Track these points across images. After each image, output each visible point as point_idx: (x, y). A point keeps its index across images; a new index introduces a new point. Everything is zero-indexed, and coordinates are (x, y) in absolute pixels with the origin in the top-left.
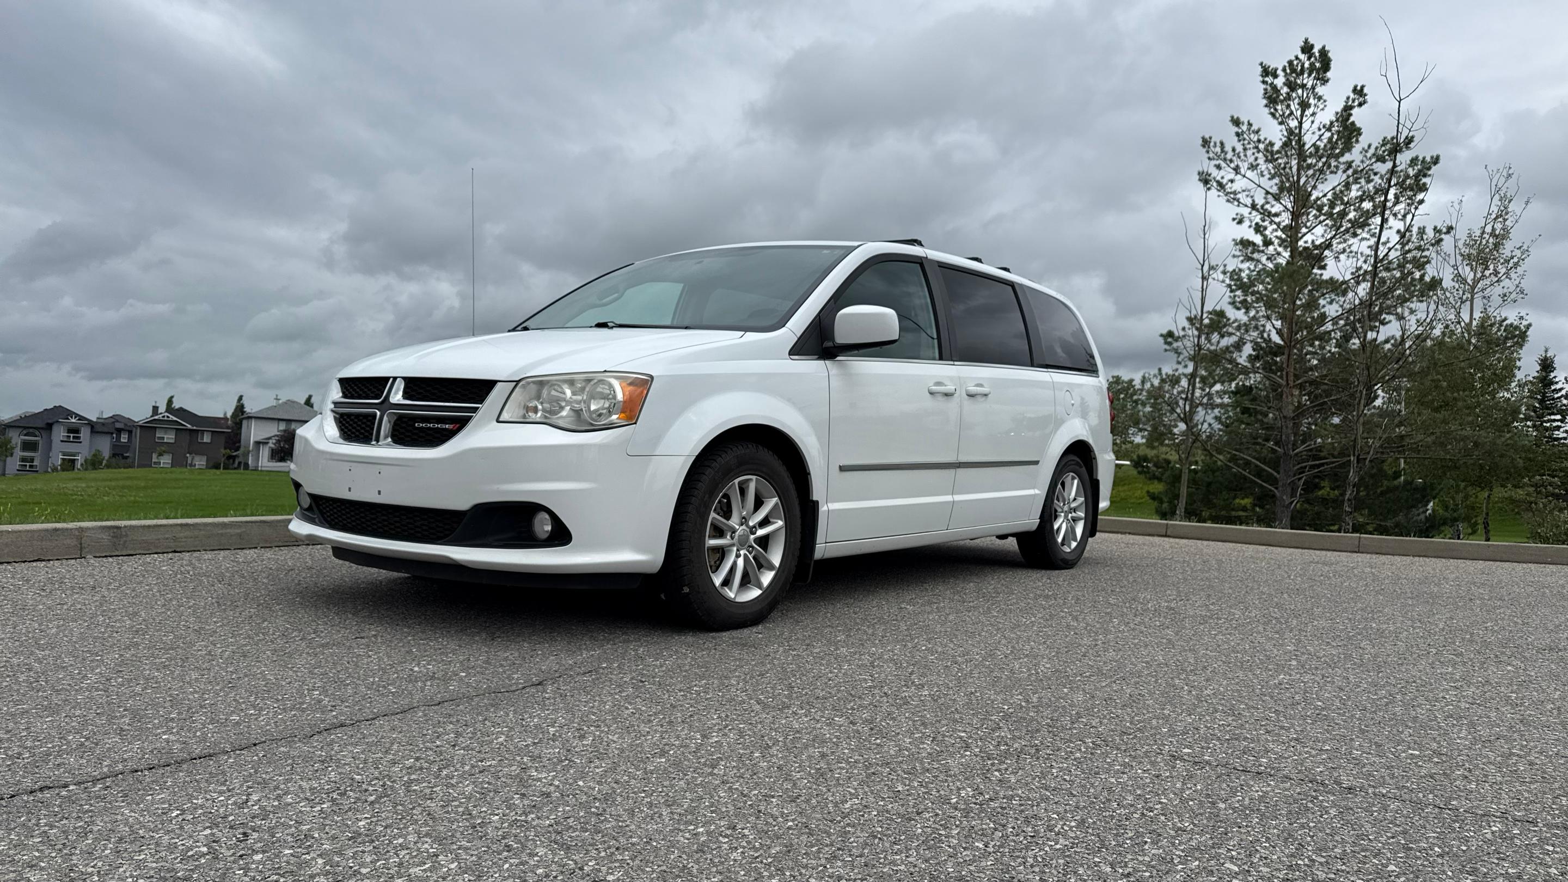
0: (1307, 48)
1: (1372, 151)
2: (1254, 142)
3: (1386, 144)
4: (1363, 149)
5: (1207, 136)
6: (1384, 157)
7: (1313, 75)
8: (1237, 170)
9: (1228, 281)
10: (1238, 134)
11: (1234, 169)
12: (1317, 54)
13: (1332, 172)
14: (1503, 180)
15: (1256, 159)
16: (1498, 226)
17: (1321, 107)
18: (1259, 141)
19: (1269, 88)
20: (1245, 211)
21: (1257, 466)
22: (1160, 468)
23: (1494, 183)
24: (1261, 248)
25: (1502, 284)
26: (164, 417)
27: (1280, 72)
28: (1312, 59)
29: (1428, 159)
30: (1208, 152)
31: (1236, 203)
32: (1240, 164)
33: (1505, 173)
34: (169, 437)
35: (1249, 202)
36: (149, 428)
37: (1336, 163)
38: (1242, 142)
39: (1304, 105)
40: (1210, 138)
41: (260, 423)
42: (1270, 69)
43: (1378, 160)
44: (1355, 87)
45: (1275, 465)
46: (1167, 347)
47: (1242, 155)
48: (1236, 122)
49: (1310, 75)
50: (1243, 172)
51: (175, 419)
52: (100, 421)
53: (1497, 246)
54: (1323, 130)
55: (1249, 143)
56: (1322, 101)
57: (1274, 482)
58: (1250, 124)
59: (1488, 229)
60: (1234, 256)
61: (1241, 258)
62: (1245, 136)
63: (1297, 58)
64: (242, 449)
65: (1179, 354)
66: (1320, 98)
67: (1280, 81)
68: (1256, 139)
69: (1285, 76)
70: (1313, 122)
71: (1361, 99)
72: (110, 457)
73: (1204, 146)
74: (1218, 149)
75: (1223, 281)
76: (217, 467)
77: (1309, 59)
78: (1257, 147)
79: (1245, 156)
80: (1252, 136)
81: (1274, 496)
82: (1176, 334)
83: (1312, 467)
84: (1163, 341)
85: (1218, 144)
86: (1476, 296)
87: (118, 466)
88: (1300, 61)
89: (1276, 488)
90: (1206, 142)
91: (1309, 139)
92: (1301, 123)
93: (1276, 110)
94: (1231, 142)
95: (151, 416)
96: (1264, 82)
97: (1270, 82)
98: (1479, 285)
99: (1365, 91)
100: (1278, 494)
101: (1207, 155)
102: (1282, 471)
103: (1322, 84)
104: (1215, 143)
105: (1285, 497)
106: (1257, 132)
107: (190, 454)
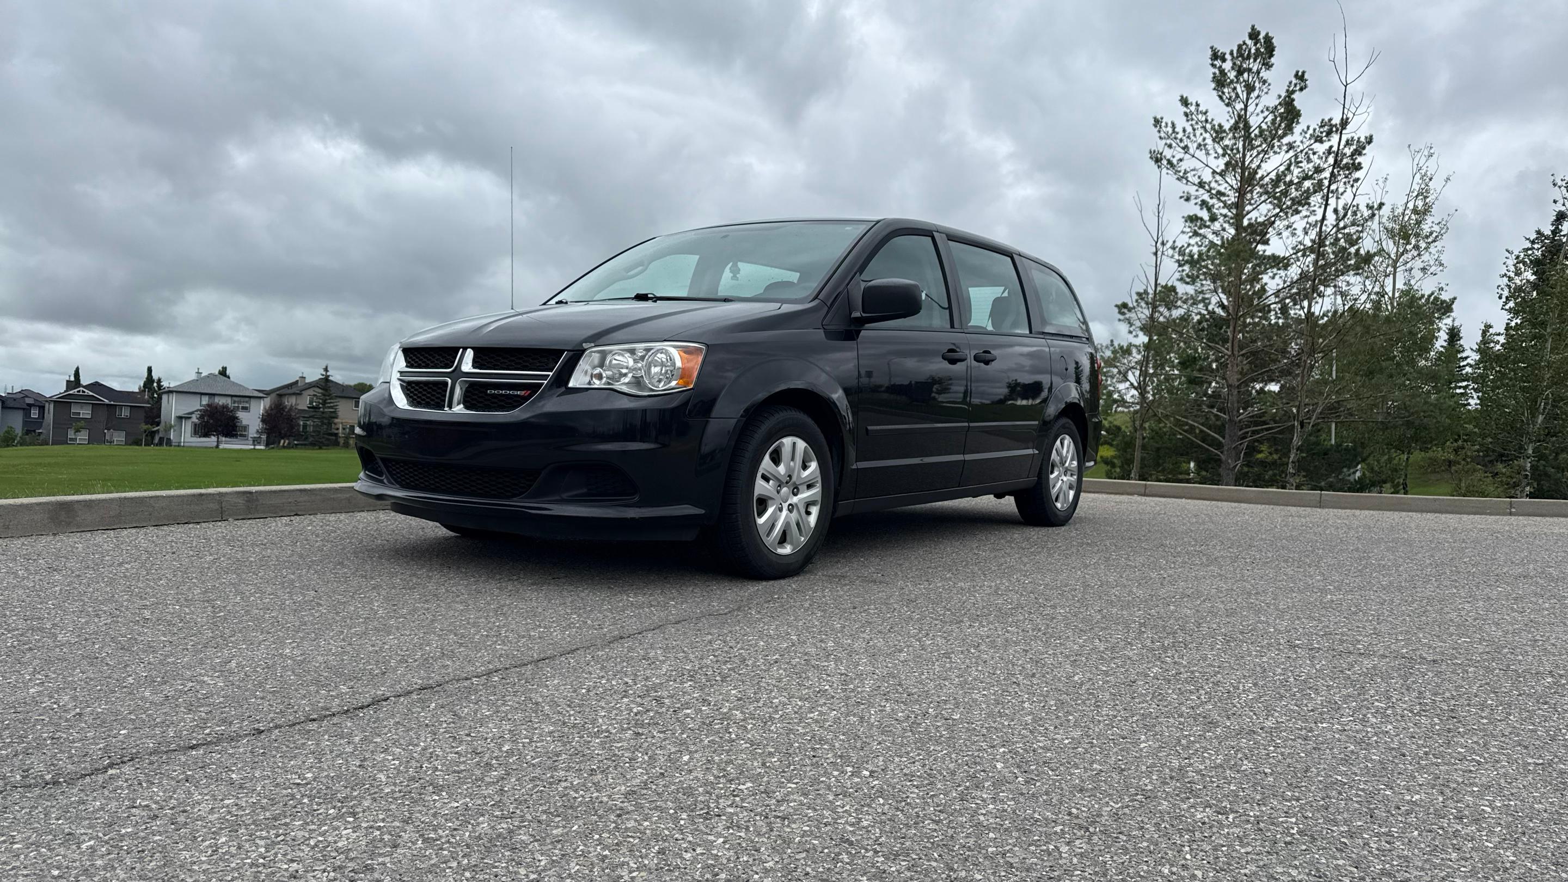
0: (1254, 35)
1: (1311, 131)
2: (1201, 122)
3: (1324, 126)
4: (1303, 130)
5: (1159, 117)
6: (1322, 138)
7: (1258, 61)
8: (1186, 148)
9: (1177, 257)
10: (1186, 115)
11: (1183, 148)
12: (1262, 41)
13: (1275, 153)
14: (1424, 159)
15: (1204, 139)
16: (1420, 204)
17: (1265, 90)
18: (1207, 121)
19: (1217, 72)
20: (1192, 190)
21: (1201, 431)
22: (1112, 434)
23: (1416, 162)
24: (1208, 223)
25: (1423, 258)
26: (79, 391)
27: (1228, 57)
28: (1258, 45)
29: (1363, 139)
30: (1159, 132)
31: (1184, 181)
32: (1190, 145)
33: (1426, 153)
34: (86, 413)
35: (1197, 181)
36: (62, 403)
37: (1279, 144)
38: (1190, 122)
39: (1250, 88)
40: (1162, 118)
41: (181, 397)
42: (1219, 54)
43: (1316, 141)
44: (1298, 72)
45: (1220, 430)
46: (1122, 317)
47: (1191, 136)
48: (1185, 102)
49: (1255, 60)
50: (1191, 151)
51: (91, 393)
52: (10, 396)
53: (1418, 223)
54: (1266, 113)
55: (1197, 123)
56: (1267, 84)
57: (1219, 446)
58: (1198, 105)
59: (1411, 205)
60: (1183, 232)
61: (1191, 234)
62: (1194, 117)
63: (1244, 43)
64: (163, 424)
65: (1131, 324)
66: (1264, 82)
67: (1227, 66)
68: (1204, 119)
69: (1232, 60)
70: (1257, 105)
71: (1303, 84)
72: (23, 435)
73: (1156, 126)
74: (1170, 130)
75: (1172, 257)
76: (137, 443)
77: (1255, 44)
78: (1204, 128)
79: (1195, 135)
80: (1200, 116)
81: (1220, 460)
82: (1130, 305)
83: (1254, 432)
84: (1117, 311)
85: (1170, 125)
86: (1398, 270)
87: (31, 444)
88: (1247, 46)
89: (1222, 453)
90: (1157, 122)
91: (1254, 121)
92: (1246, 106)
93: (1223, 93)
94: (1181, 123)
95: (65, 392)
96: (1213, 65)
97: (1218, 65)
98: (1401, 260)
99: (1306, 77)
100: (1223, 457)
101: (1158, 135)
102: (1227, 436)
103: (1266, 69)
104: (1167, 124)
105: (1230, 461)
106: (1206, 113)
107: (109, 429)
